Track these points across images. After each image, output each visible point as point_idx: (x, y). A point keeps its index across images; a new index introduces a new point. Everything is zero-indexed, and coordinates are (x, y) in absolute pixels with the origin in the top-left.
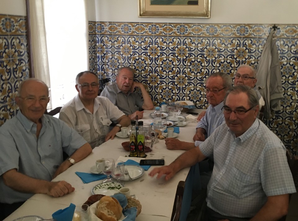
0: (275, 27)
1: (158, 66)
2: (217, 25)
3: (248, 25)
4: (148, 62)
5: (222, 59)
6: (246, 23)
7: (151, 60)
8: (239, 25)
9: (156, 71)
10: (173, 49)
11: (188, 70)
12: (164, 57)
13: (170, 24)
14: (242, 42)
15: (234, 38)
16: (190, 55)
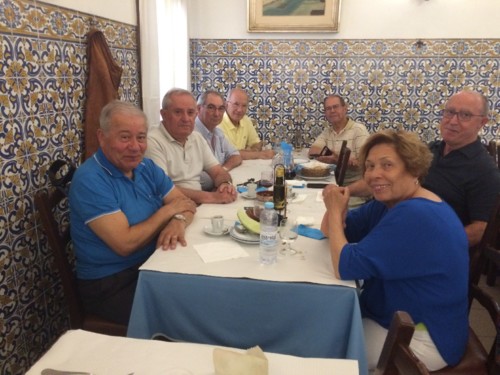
0: (420, 43)
1: (270, 95)
2: (347, 40)
3: (387, 40)
4: (258, 90)
5: (352, 85)
6: (384, 38)
7: (262, 87)
8: (375, 40)
9: (268, 103)
10: (291, 74)
11: (307, 100)
12: (278, 85)
13: (287, 41)
14: (378, 62)
15: (368, 58)
16: (312, 80)
